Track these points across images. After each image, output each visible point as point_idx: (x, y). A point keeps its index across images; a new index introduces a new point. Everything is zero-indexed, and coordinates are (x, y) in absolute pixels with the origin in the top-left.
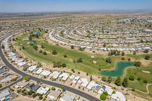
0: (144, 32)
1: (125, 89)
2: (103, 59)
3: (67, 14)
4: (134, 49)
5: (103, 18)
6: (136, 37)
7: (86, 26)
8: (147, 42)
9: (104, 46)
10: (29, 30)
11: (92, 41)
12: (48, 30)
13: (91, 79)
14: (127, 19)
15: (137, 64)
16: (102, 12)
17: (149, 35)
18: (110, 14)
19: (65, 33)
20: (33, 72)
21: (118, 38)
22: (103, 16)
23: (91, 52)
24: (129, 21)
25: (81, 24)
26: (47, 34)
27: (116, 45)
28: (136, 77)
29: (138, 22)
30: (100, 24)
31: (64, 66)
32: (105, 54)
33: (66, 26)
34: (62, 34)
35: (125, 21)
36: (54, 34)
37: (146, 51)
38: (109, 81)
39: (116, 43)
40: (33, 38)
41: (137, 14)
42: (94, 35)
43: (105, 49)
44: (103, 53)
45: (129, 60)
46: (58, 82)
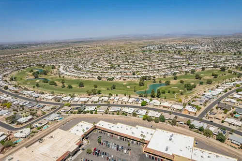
0: (173, 58)
1: (159, 99)
2: (136, 84)
4: (163, 74)
5: (123, 47)
6: (165, 64)
7: (103, 58)
8: (176, 67)
9: (134, 74)
10: (23, 68)
11: (119, 71)
12: (53, 65)
13: (130, 97)
14: (154, 46)
15: (168, 83)
16: (119, 39)
17: (177, 61)
18: (130, 41)
19: (80, 66)
20: (70, 101)
21: (147, 66)
22: (122, 44)
23: (122, 80)
24: (157, 48)
25: (95, 56)
26: (56, 70)
27: (145, 72)
28: (167, 91)
29: (166, 49)
30: (121, 54)
31: (99, 92)
32: (137, 81)
33: (76, 59)
34: (76, 67)
35: (152, 48)
36: (66, 69)
37: (175, 74)
38: (146, 97)
39: (146, 71)
40: (39, 75)
41: (165, 40)
42: (119, 66)
43: (135, 76)
44: (134, 80)
45: (160, 82)
46: (100, 103)
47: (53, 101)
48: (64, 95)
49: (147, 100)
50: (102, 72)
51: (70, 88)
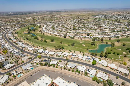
0: (115, 25)
1: (107, 59)
2: (89, 43)
3: (52, 12)
4: (109, 37)
5: (82, 15)
6: (110, 28)
7: (70, 22)
8: (118, 31)
9: (88, 35)
10: (25, 26)
11: (78, 32)
12: (40, 25)
13: (84, 55)
14: (101, 16)
15: (113, 45)
16: (80, 11)
17: (119, 27)
18: (87, 12)
19: (55, 27)
20: (42, 53)
21: (97, 29)
22: (82, 13)
23: (79, 39)
24: (103, 17)
25: (66, 20)
26: (41, 28)
27: (96, 34)
28: (112, 52)
29: (110, 18)
30: (81, 20)
31: (63, 48)
32: (90, 41)
33: (54, 22)
34: (53, 27)
35: (100, 17)
36: (47, 28)
37: (118, 37)
38: (96, 55)
39: (96, 33)
40: (31, 31)
41: (108, 12)
42: (79, 28)
43: (89, 37)
44: (88, 39)
45: (107, 43)
46: (62, 57)
47: (32, 52)
48: (40, 48)
49: (97, 59)
50: (67, 32)
51: (45, 42)
